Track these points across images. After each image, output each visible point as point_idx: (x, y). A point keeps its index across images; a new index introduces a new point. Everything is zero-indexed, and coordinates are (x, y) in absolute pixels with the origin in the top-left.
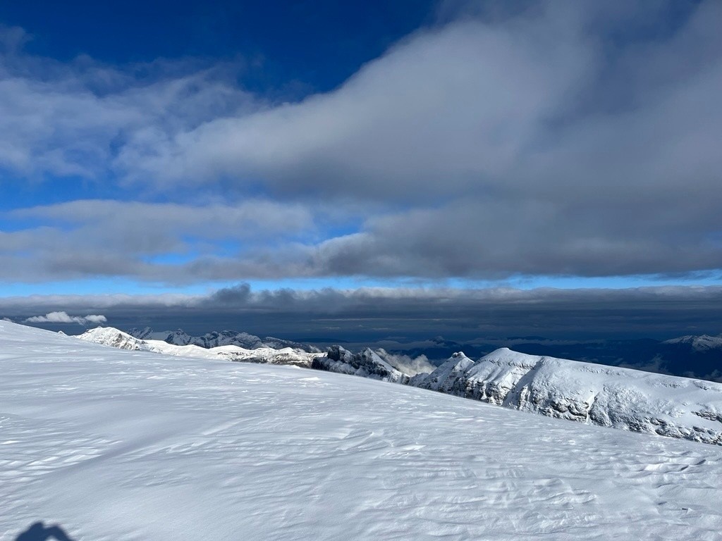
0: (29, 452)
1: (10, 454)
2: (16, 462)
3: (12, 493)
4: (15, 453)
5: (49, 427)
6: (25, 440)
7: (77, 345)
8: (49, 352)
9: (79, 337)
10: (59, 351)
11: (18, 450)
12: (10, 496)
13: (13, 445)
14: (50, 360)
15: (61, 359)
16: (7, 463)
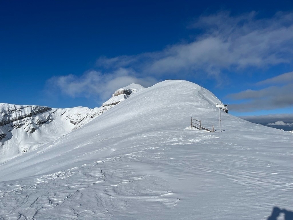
0: (283, 179)
1: (276, 178)
2: (279, 182)
3: (280, 194)
4: (277, 178)
5: (290, 170)
6: (280, 173)
7: (291, 136)
8: (281, 138)
9: (290, 132)
10: (285, 138)
11: (279, 177)
12: (279, 195)
13: (276, 175)
14: (282, 141)
15: (287, 141)
16: (275, 182)
